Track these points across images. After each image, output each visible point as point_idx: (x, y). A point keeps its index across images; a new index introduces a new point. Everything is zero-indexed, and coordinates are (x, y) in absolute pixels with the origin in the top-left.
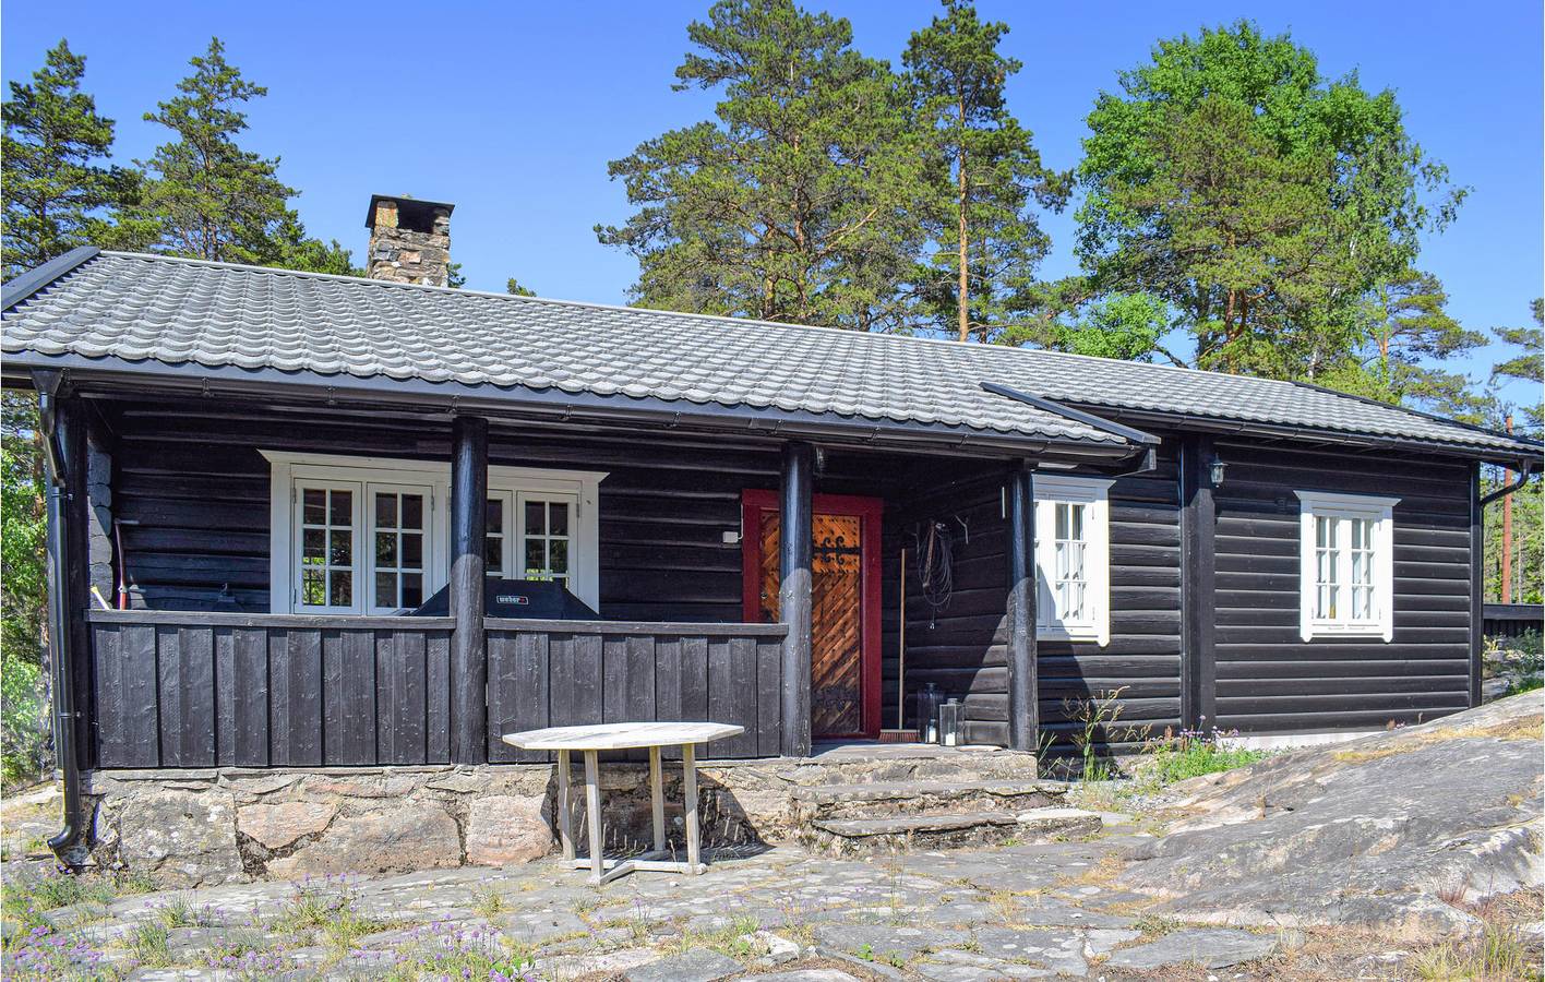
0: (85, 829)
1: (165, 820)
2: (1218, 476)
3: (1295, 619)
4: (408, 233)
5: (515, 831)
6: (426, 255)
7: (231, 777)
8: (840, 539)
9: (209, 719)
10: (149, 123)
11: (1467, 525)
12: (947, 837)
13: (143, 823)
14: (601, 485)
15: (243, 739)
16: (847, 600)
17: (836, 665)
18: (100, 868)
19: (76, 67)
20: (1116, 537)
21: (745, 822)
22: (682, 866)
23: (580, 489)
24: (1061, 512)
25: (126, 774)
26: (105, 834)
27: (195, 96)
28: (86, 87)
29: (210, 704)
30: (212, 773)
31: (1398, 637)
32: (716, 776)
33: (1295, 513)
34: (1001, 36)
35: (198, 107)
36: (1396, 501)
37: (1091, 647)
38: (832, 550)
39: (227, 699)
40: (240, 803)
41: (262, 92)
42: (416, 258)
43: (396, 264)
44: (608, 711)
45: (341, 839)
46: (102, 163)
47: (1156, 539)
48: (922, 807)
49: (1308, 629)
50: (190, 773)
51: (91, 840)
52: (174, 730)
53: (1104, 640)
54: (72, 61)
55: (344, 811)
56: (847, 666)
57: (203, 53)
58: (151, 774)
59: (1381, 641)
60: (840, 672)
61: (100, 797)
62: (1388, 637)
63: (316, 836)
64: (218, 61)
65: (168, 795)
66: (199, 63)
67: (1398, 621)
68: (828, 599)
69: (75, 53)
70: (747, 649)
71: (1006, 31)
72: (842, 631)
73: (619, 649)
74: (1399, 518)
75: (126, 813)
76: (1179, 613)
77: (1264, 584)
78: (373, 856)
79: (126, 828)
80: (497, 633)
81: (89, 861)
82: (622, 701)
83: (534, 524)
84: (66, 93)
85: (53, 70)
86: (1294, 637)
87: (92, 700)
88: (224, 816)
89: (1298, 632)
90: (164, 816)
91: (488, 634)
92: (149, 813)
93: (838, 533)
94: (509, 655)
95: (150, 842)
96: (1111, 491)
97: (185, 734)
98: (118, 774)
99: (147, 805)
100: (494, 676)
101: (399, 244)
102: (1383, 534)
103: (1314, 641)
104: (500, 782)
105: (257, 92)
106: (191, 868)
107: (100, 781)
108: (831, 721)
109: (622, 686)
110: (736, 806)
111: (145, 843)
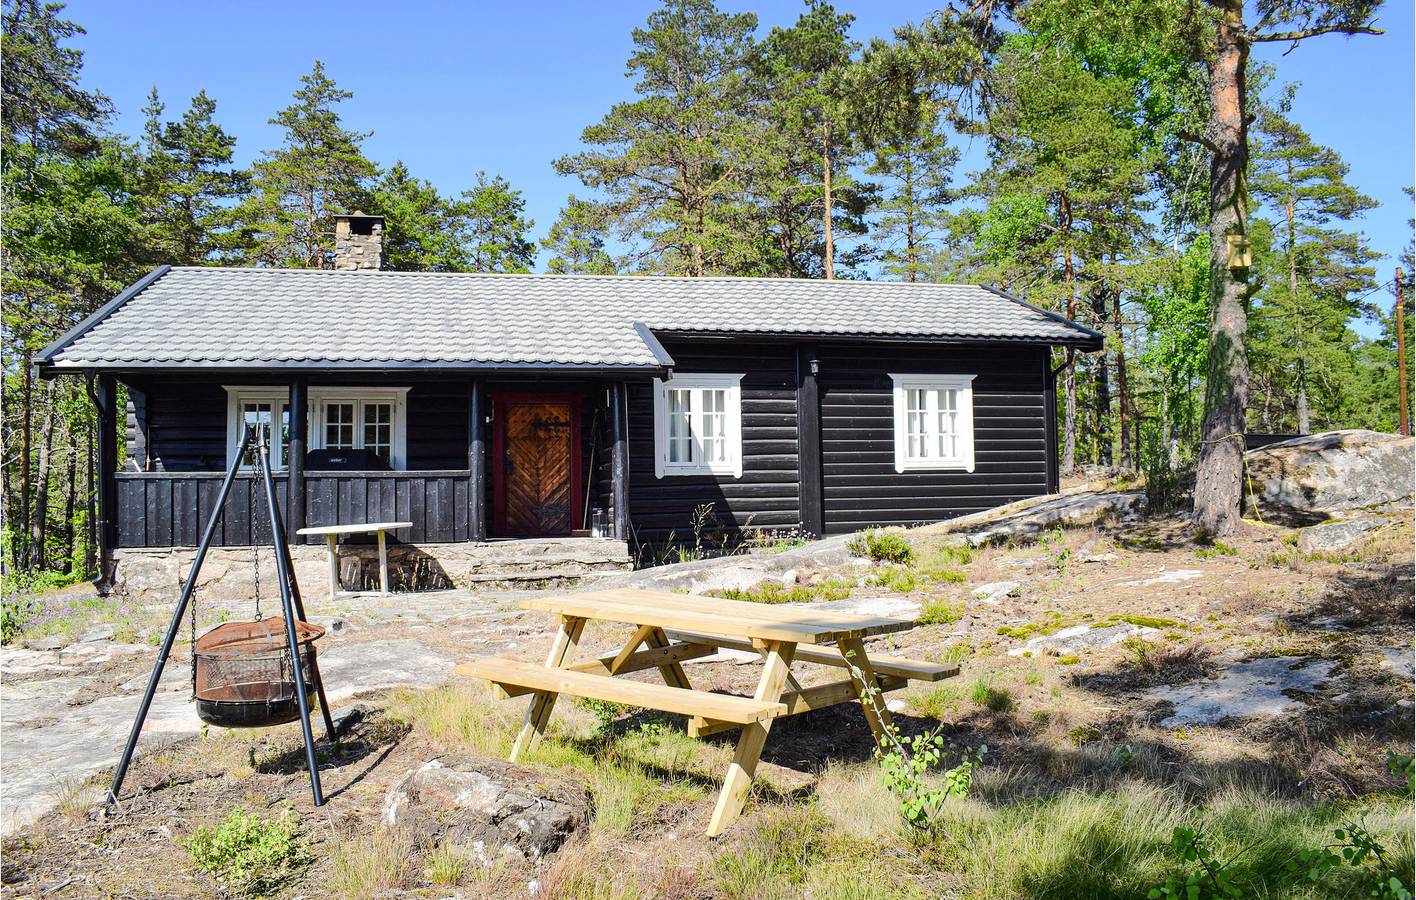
0: (110, 576)
1: (146, 572)
2: (815, 369)
3: (891, 458)
4: (356, 237)
5: (317, 579)
6: (366, 248)
7: (178, 551)
8: (557, 418)
9: (169, 524)
10: (272, 125)
11: (1040, 391)
12: (535, 583)
13: (136, 573)
14: (408, 393)
15: (185, 534)
16: (561, 454)
17: (554, 492)
18: (116, 593)
19: (211, 107)
20: (746, 409)
21: (445, 577)
22: (378, 594)
23: (397, 397)
24: (707, 395)
25: (130, 550)
26: (119, 578)
27: (303, 103)
28: (216, 119)
29: (169, 516)
30: (169, 549)
31: (978, 469)
32: (428, 551)
33: (889, 386)
34: (850, 22)
35: (305, 109)
36: (974, 377)
37: (729, 479)
38: (552, 424)
39: (177, 513)
40: (182, 564)
41: (350, 95)
42: (360, 251)
43: (348, 255)
44: (370, 517)
45: (230, 582)
46: (225, 168)
47: (780, 409)
48: (535, 569)
49: (901, 464)
50: (159, 550)
51: (113, 582)
52: (152, 529)
53: (738, 474)
54: (208, 103)
55: (232, 568)
56: (562, 492)
57: (310, 73)
58: (141, 550)
59: (965, 472)
60: (557, 496)
61: (118, 561)
62: (970, 467)
63: (218, 580)
64: (320, 77)
65: (149, 560)
66: (306, 79)
67: (978, 458)
68: (549, 453)
69: (209, 99)
70: (448, 484)
71: (853, 19)
72: (559, 471)
73: (376, 485)
74: (977, 387)
75: (129, 568)
76: (797, 456)
77: (865, 435)
78: (246, 590)
79: (128, 576)
80: (311, 479)
81: (111, 591)
82: (378, 512)
83: (369, 418)
84: (204, 124)
85: (195, 110)
86: (892, 470)
87: (116, 515)
88: (174, 570)
89: (894, 467)
90: (146, 570)
91: (306, 480)
92: (139, 568)
93: (555, 414)
94: (316, 489)
95: (139, 582)
96: (742, 381)
97: (158, 530)
98: (126, 550)
99: (138, 565)
100: (310, 501)
101: (350, 243)
102: (965, 398)
103: (905, 472)
104: (311, 554)
105: (346, 96)
106: (158, 595)
107: (118, 553)
108: (552, 525)
109: (378, 506)
110: (439, 568)
111: (136, 583)
